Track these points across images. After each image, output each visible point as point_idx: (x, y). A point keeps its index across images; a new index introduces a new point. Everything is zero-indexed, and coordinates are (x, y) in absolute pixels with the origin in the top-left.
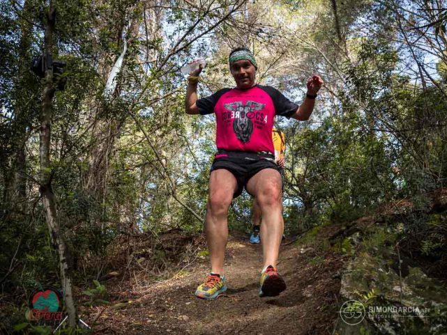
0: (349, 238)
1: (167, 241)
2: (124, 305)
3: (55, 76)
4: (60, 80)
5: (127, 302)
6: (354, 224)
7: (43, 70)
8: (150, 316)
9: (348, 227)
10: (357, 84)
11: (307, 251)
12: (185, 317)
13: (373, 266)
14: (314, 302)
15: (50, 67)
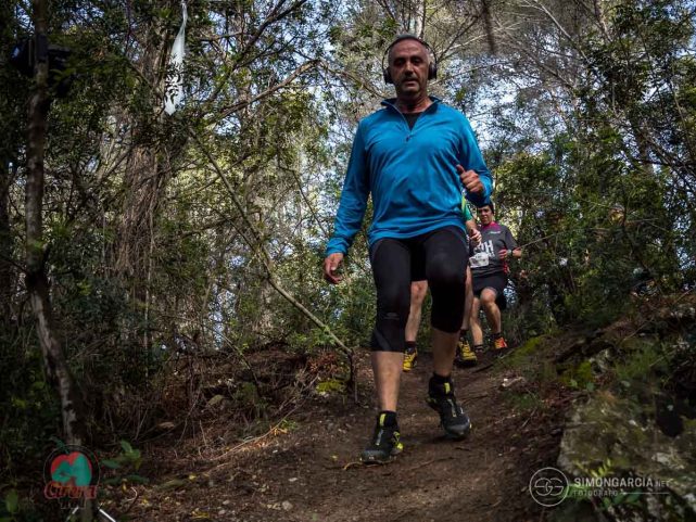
0: (591, 360)
1: (261, 365)
2: (181, 482)
3: (52, 74)
4: (61, 83)
5: (187, 477)
6: (599, 335)
7: (30, 64)
8: (225, 503)
9: (589, 340)
10: (609, 76)
11: (514, 384)
12: (287, 505)
13: (619, 415)
14: (517, 478)
15: (43, 58)
